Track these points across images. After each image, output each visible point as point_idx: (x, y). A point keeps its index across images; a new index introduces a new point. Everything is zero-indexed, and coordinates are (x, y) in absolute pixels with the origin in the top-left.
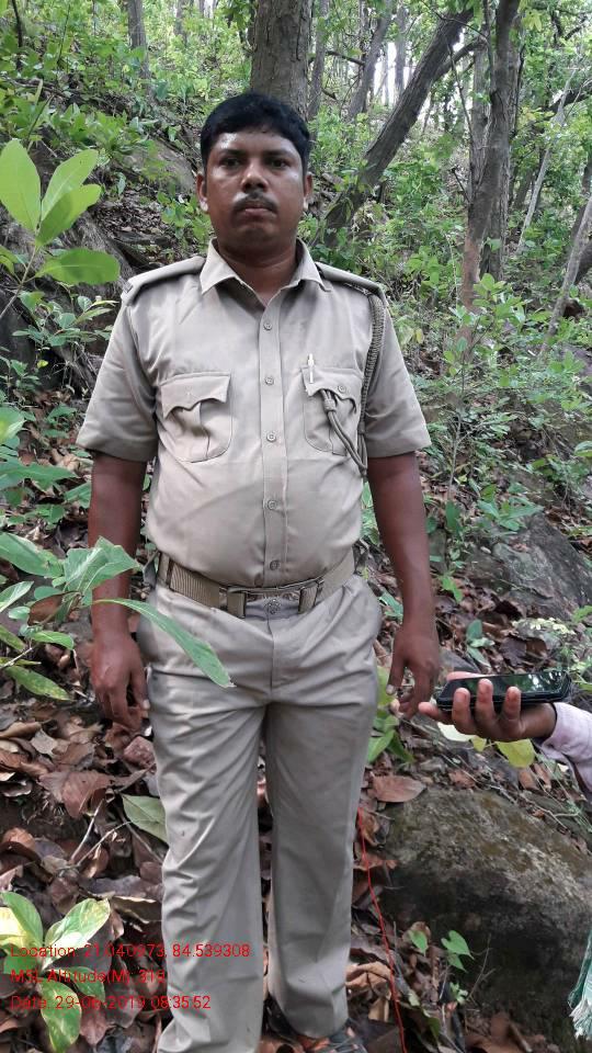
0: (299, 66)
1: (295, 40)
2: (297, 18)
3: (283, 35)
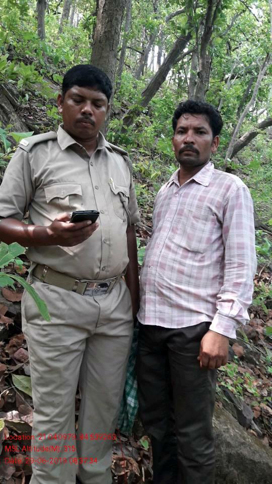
0: (113, 53)
1: (112, 42)
3: (107, 39)
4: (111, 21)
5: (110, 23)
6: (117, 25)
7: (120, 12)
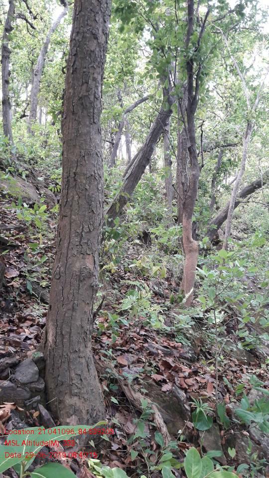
0: (95, 126)
1: (92, 111)
2: (92, 98)
3: (84, 108)
4: (87, 83)
5: (85, 85)
6: (97, 87)
7: (98, 70)
